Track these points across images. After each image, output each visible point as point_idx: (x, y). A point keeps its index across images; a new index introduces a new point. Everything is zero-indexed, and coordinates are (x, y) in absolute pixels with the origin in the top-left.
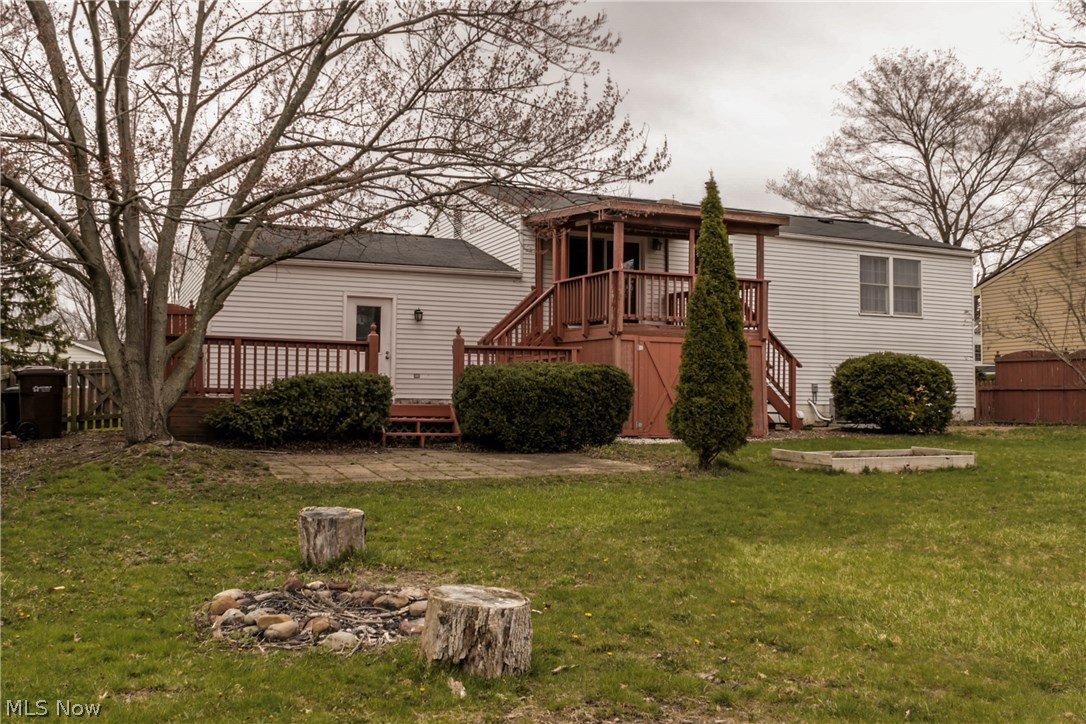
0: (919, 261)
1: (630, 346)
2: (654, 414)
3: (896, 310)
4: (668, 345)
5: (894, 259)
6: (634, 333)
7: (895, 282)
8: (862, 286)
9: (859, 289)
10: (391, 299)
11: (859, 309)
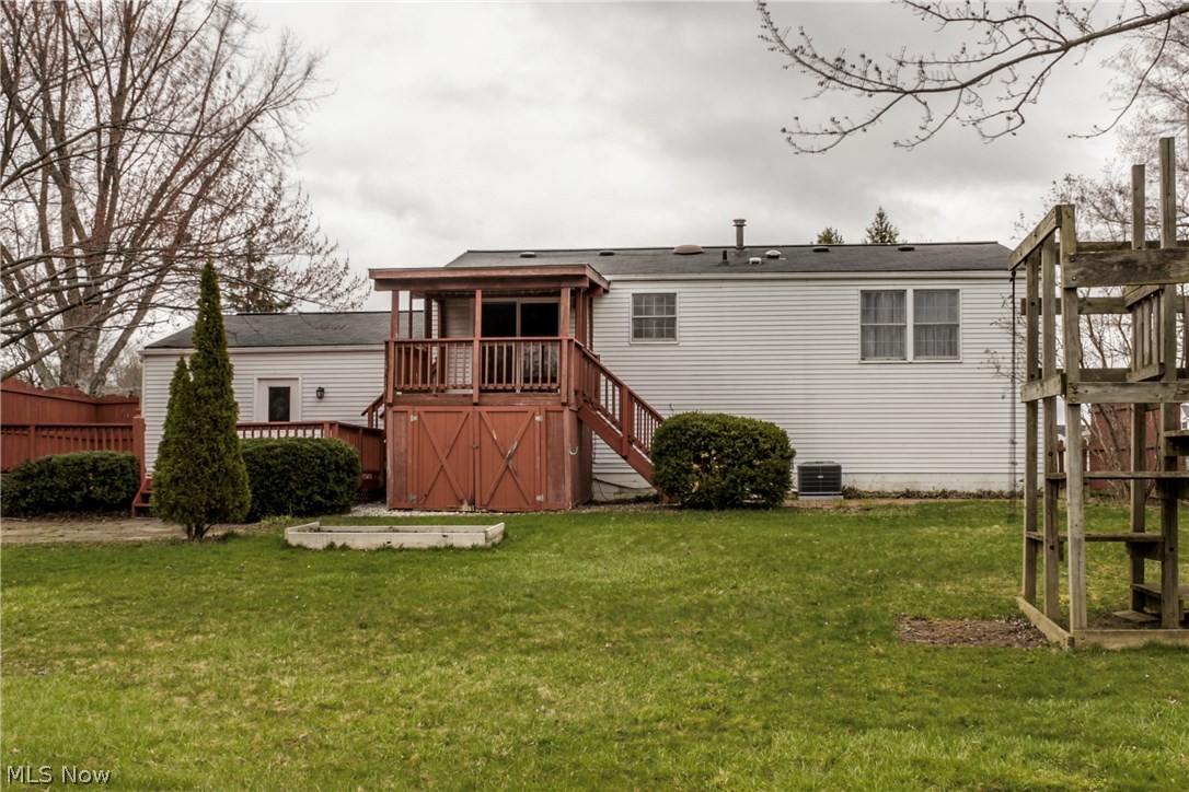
0: (958, 290)
1: (403, 417)
2: (429, 486)
3: (917, 353)
4: (444, 415)
5: (915, 291)
6: (409, 404)
7: (915, 319)
8: (862, 327)
9: (859, 332)
10: (297, 379)
11: (859, 357)
